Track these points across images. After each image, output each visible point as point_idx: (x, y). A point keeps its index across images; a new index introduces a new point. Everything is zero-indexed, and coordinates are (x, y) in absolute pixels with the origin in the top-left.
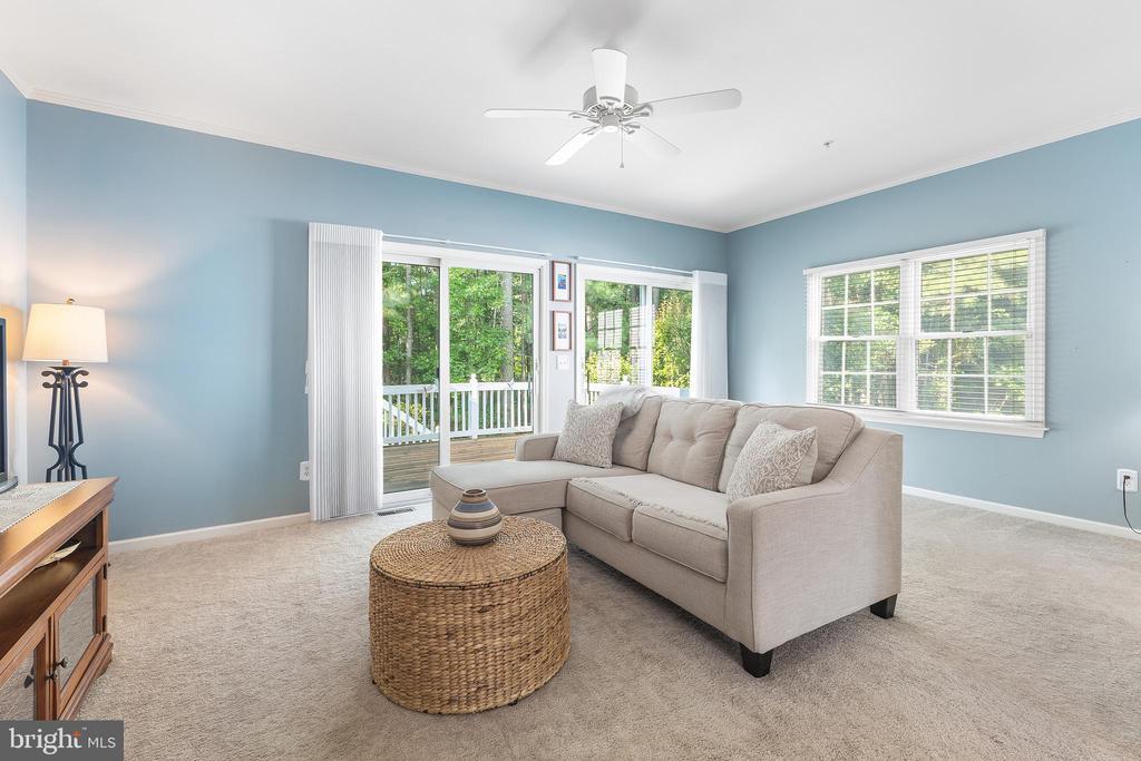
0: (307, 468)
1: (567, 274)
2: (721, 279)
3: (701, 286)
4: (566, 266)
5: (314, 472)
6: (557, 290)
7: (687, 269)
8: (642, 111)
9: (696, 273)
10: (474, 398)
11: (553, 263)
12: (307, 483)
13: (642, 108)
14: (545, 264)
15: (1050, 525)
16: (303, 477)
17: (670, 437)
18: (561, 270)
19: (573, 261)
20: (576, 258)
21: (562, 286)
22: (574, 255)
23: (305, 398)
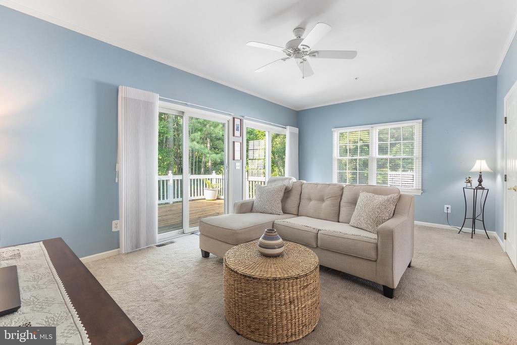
0: (116, 224)
1: (239, 124)
2: (296, 130)
3: (289, 132)
4: (239, 120)
5: (121, 226)
6: (236, 132)
7: (284, 125)
8: (314, 54)
9: (288, 127)
10: (171, 183)
11: (234, 118)
12: (118, 232)
13: (314, 53)
14: (231, 118)
15: (425, 227)
16: (114, 229)
17: (310, 200)
18: (237, 122)
19: (242, 118)
20: (243, 117)
21: (237, 130)
22: (243, 115)
23: (117, 184)
